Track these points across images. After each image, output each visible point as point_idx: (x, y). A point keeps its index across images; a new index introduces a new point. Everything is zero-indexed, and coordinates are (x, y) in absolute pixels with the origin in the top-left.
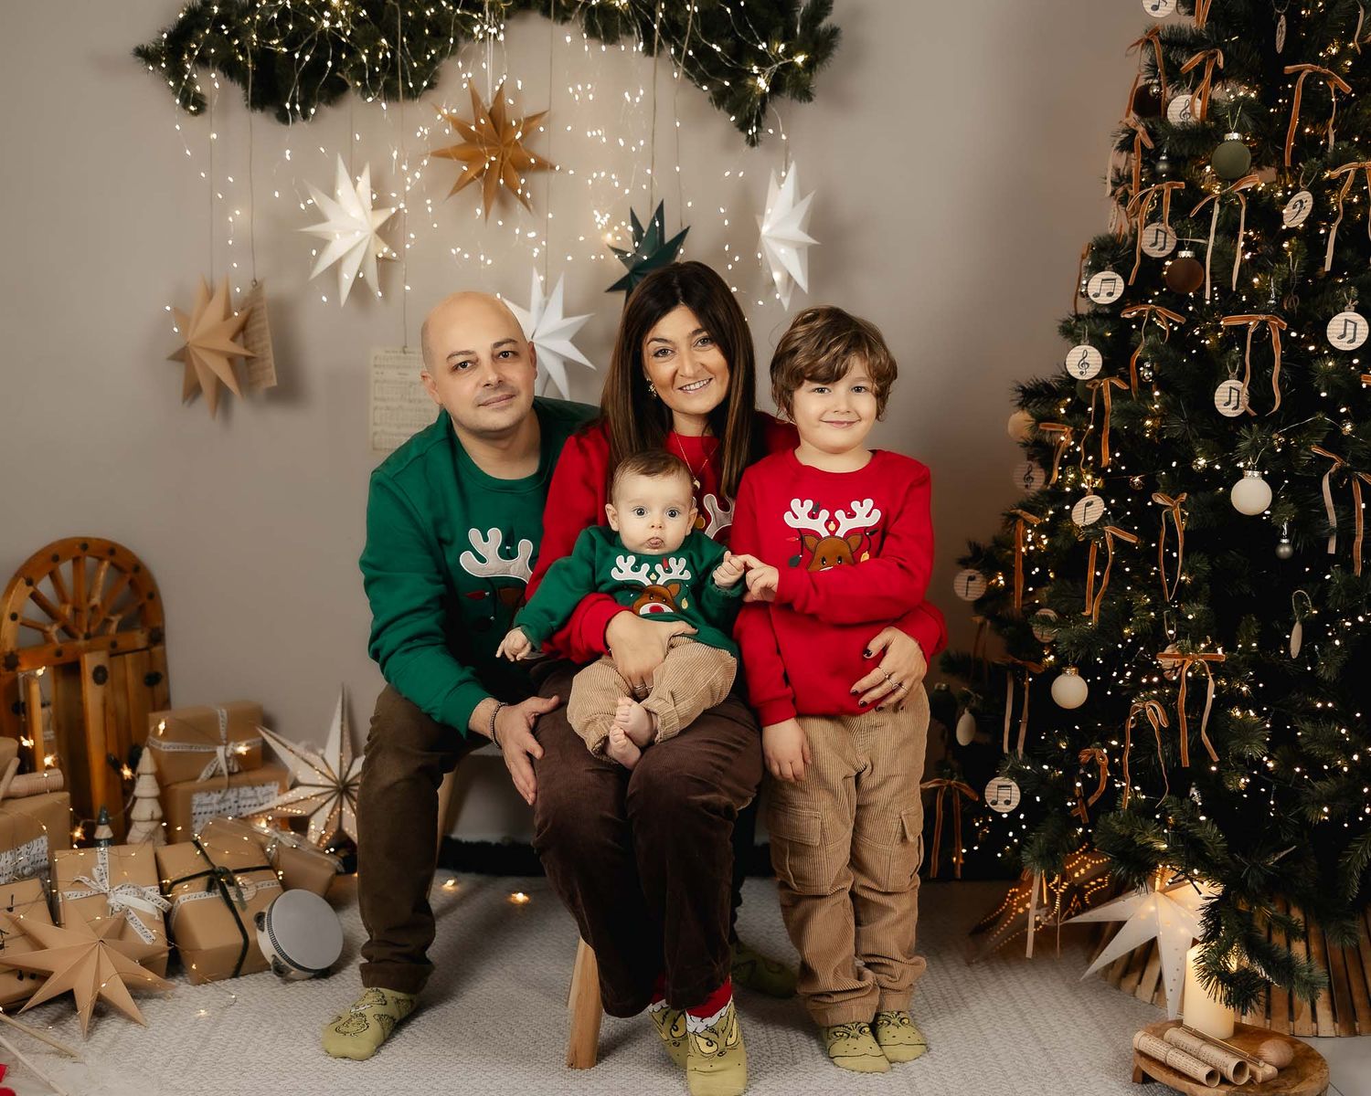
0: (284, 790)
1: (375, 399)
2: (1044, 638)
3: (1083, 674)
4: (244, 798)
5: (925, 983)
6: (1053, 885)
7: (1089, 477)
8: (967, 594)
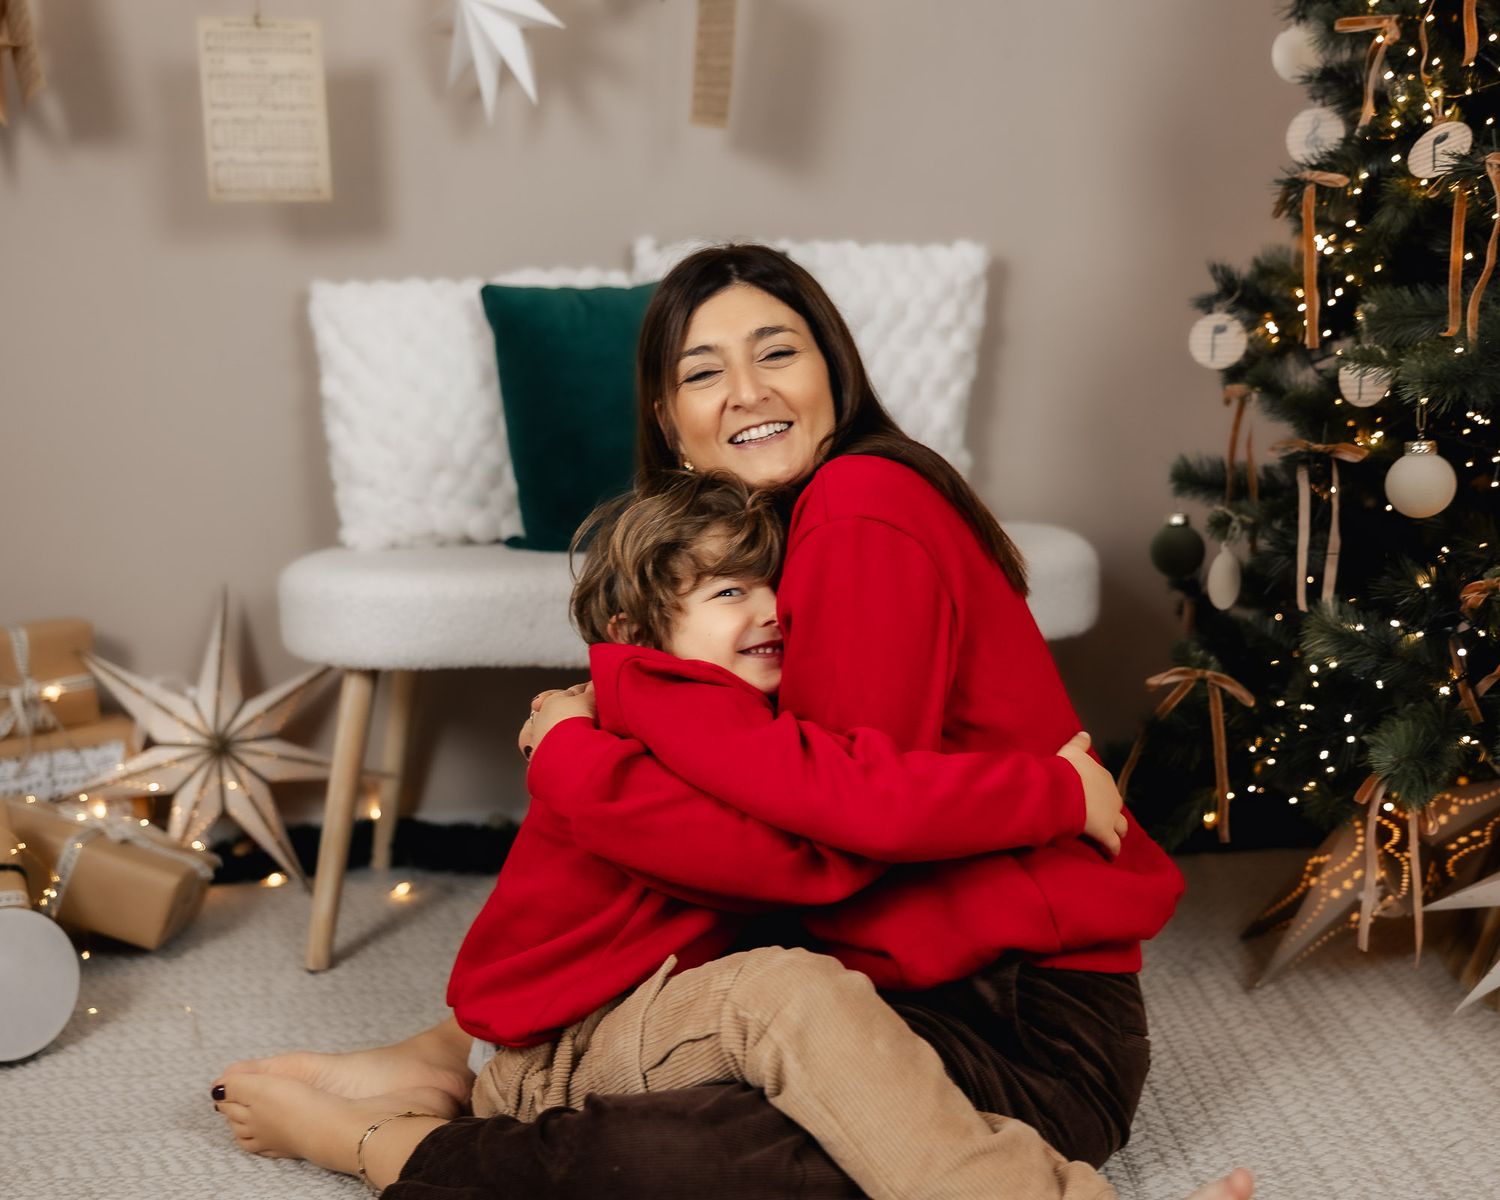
0: (130, 754)
1: (214, 106)
2: (1363, 397)
3: (1443, 451)
4: (65, 768)
5: (1173, 1027)
6: (1393, 847)
7: (1437, 93)
8: (1213, 357)
